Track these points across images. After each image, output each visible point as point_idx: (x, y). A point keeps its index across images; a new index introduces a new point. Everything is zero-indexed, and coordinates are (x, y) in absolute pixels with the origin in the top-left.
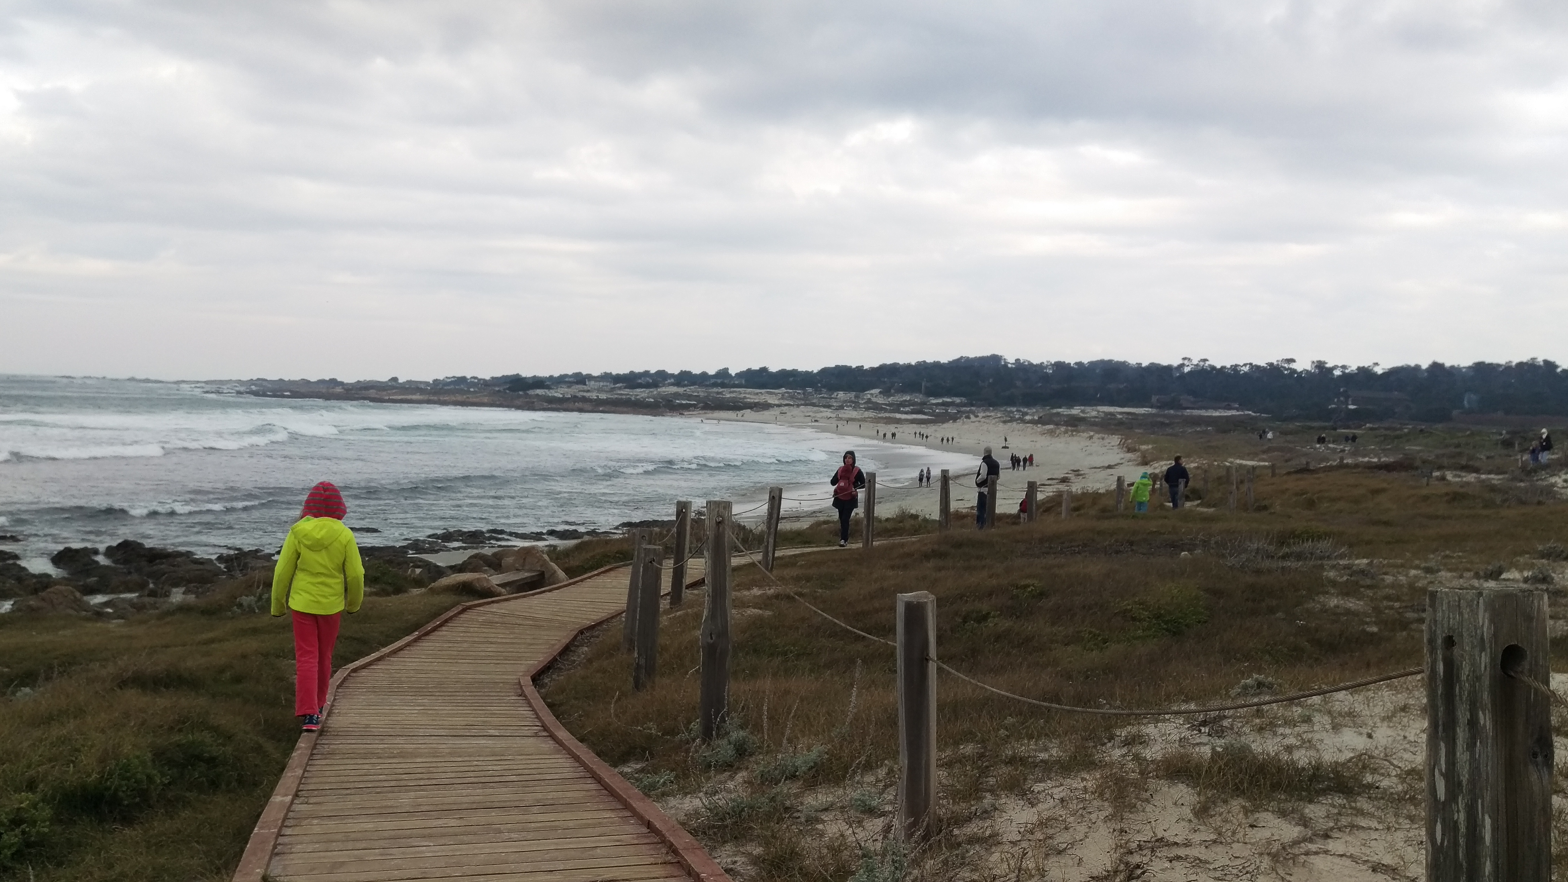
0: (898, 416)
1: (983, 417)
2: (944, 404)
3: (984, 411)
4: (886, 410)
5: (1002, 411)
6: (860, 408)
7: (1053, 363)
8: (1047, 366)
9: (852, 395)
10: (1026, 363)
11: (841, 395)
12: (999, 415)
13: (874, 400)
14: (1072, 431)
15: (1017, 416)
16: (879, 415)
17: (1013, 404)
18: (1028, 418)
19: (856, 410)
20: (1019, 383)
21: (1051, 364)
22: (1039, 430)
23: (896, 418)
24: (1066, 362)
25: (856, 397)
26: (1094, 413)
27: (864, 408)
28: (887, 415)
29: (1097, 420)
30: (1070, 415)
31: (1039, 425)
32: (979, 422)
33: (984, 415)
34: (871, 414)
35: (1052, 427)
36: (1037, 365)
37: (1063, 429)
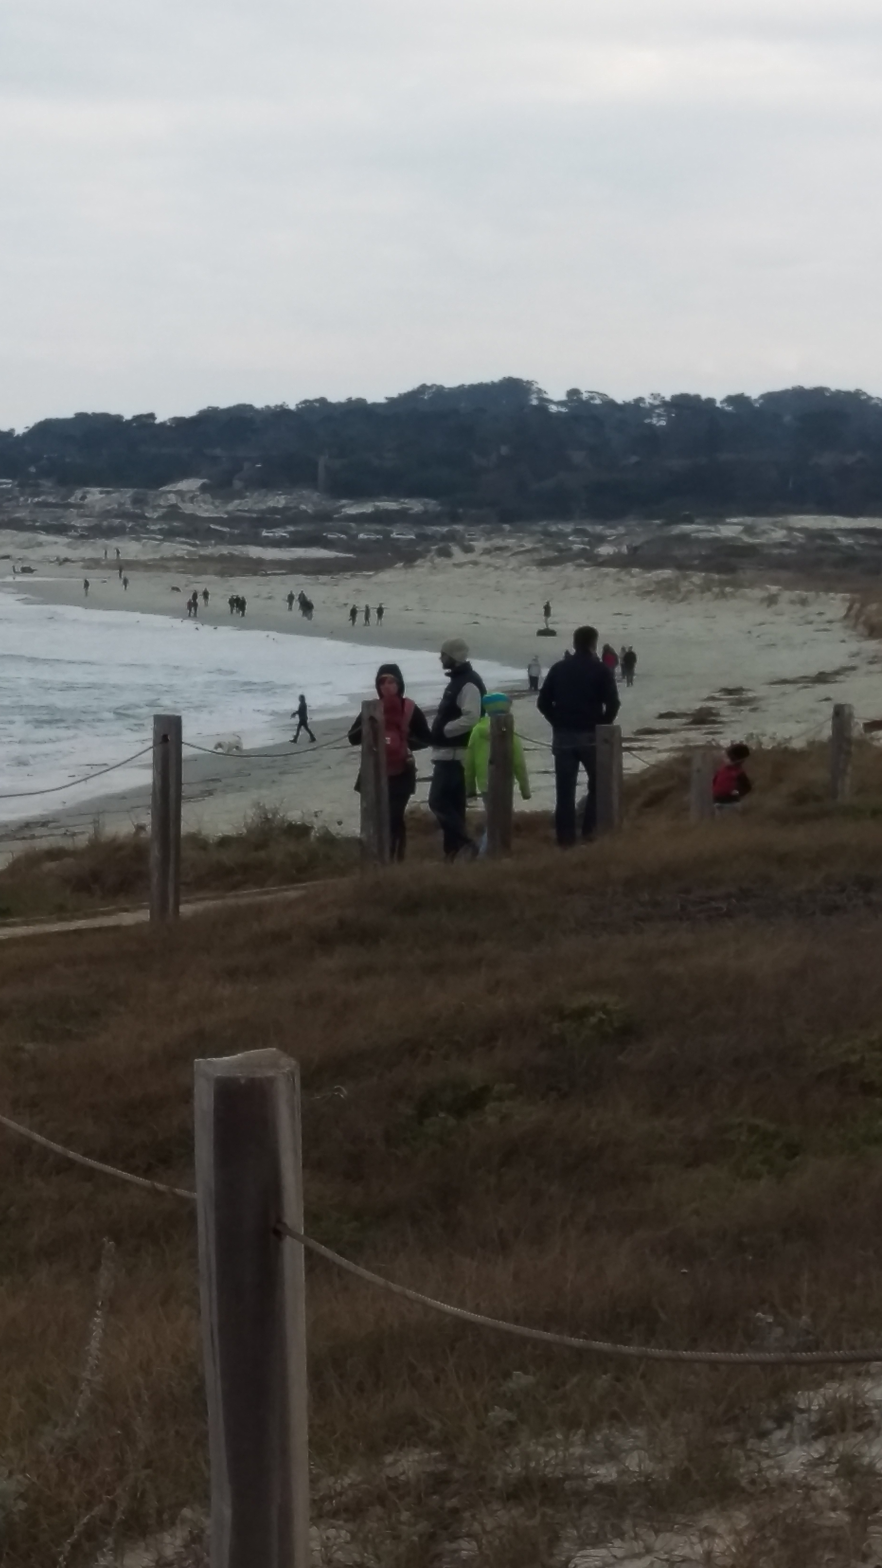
0: (255, 552)
1: (487, 552)
2: (380, 518)
3: (488, 535)
4: (221, 538)
5: (532, 533)
6: (149, 531)
7: (668, 398)
8: (653, 407)
9: (124, 497)
10: (598, 402)
11: (95, 496)
12: (529, 545)
13: (188, 508)
14: (723, 584)
15: (576, 547)
16: (202, 552)
17: (565, 515)
18: (605, 550)
19: (138, 539)
20: (578, 457)
21: (665, 404)
22: (634, 582)
23: (249, 560)
24: (704, 396)
25: (137, 501)
26: (779, 535)
27: (161, 531)
28: (225, 550)
29: (787, 551)
30: (716, 539)
31: (635, 571)
32: (475, 563)
33: (487, 545)
34: (180, 548)
35: (667, 573)
36: (625, 407)
37: (698, 578)
